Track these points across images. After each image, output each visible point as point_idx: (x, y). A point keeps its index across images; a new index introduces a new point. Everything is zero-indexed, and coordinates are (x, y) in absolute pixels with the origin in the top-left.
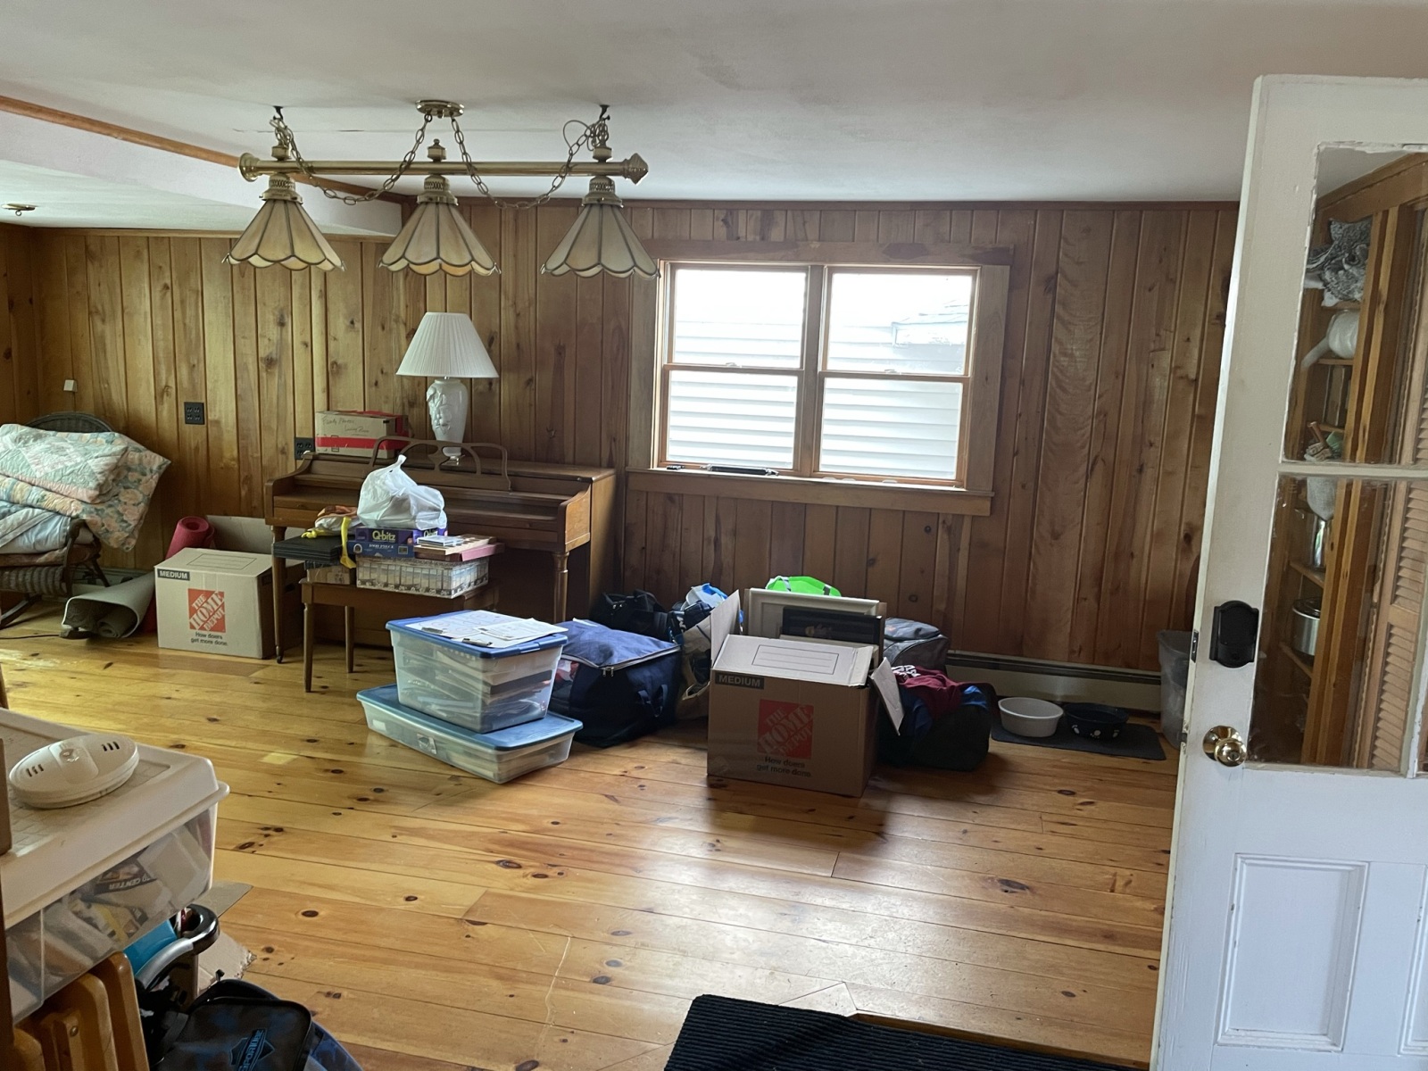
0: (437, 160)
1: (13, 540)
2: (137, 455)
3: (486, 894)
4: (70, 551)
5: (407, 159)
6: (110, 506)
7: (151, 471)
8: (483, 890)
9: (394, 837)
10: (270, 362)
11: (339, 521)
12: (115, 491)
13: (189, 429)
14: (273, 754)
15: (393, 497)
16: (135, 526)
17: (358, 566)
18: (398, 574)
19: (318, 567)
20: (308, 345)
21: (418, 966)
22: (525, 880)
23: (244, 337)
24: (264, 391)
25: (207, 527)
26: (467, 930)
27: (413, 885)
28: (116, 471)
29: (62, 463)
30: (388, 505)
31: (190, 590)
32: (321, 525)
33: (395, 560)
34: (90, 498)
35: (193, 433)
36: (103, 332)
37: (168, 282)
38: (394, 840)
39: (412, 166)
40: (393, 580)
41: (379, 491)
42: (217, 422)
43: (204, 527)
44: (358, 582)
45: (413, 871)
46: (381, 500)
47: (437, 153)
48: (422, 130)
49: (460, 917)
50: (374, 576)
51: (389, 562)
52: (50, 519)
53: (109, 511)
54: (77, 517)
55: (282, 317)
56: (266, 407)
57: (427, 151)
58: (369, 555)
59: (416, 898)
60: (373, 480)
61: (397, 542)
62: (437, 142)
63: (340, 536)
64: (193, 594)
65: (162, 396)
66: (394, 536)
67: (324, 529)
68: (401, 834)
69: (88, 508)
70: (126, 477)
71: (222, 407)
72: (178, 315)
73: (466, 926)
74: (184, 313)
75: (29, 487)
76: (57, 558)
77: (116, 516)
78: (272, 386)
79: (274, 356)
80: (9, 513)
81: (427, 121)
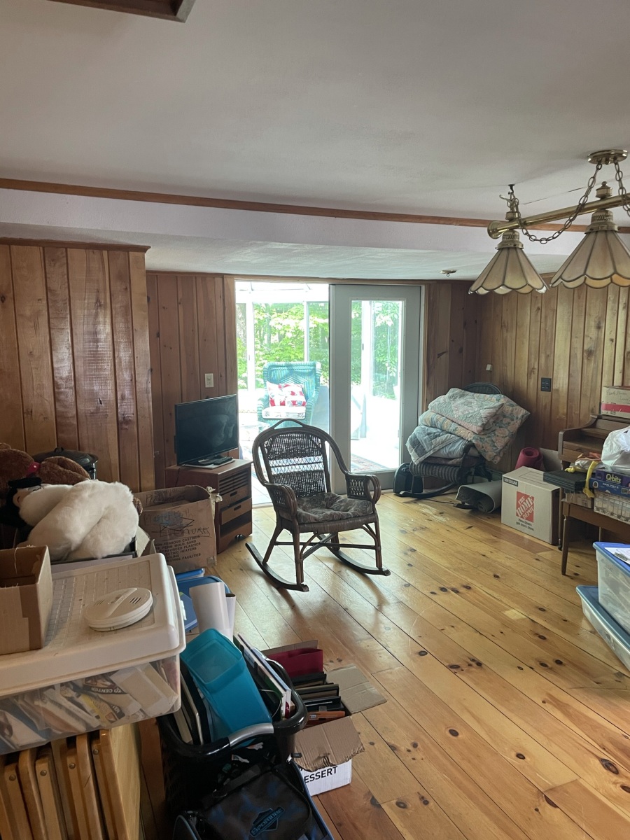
0: (603, 197)
1: (439, 450)
2: (511, 408)
3: (575, 782)
4: (463, 460)
5: (581, 202)
6: (489, 437)
7: (517, 418)
8: (576, 777)
9: (544, 702)
10: (590, 353)
11: (589, 463)
12: (493, 428)
13: (543, 394)
14: (514, 610)
15: (622, 451)
16: (501, 450)
17: (596, 497)
18: (620, 508)
19: (572, 492)
20: (615, 341)
21: (488, 813)
22: (612, 786)
23: (576, 337)
24: (585, 372)
25: (538, 454)
26: (540, 805)
27: (530, 746)
28: (495, 417)
29: (468, 411)
30: (618, 456)
31: (518, 493)
32: (578, 464)
33: (619, 497)
34: (478, 431)
35: (544, 396)
36: (506, 337)
37: (540, 305)
38: (542, 705)
39: (586, 207)
40: (617, 512)
41: (614, 445)
42: (557, 390)
43: (536, 455)
44: (595, 508)
45: (537, 736)
46: (614, 452)
47: (604, 194)
48: (594, 177)
49: (542, 790)
50: (605, 506)
51: (615, 498)
52: (457, 441)
53: (487, 439)
54: (471, 441)
55: (599, 323)
56: (585, 381)
57: (596, 192)
58: (602, 490)
59: (524, 758)
60: (613, 438)
61: (621, 484)
62: (604, 184)
63: (586, 474)
64: (519, 495)
65: (531, 374)
66: (620, 480)
67: (580, 467)
68: (550, 703)
69: (476, 436)
70: (502, 421)
71: (561, 381)
72: (543, 325)
73: (541, 801)
74: (546, 325)
75: (451, 422)
76: (457, 462)
77: (491, 442)
78: (590, 369)
79: (593, 349)
80: (439, 436)
81: (598, 169)
